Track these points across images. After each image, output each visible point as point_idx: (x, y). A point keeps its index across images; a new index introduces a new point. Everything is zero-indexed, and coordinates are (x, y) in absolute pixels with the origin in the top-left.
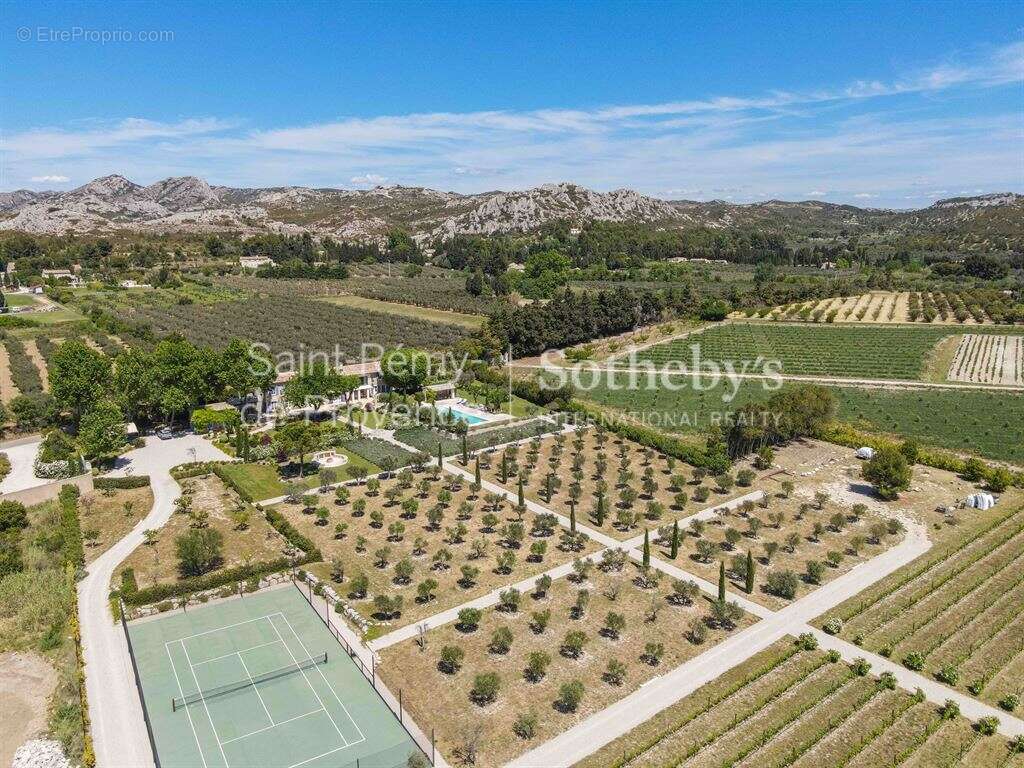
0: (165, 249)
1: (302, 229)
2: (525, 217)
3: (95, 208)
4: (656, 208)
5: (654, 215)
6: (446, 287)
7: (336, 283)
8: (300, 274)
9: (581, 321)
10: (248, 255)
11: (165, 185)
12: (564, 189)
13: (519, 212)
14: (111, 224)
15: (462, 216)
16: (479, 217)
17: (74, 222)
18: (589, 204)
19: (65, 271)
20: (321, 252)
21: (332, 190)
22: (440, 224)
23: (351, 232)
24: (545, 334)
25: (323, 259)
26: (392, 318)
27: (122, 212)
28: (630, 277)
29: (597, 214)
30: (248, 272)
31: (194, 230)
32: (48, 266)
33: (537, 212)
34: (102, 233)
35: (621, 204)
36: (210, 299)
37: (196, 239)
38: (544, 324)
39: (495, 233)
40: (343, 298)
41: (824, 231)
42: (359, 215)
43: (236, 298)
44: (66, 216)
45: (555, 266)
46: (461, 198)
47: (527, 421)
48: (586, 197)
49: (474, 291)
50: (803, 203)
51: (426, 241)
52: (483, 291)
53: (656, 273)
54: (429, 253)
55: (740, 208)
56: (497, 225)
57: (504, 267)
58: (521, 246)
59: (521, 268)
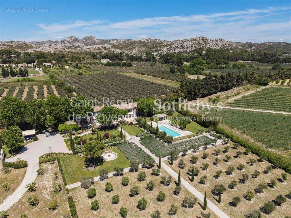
0: (80, 57)
1: (120, 51)
2: (188, 47)
3: (66, 45)
4: (230, 44)
5: (230, 47)
6: (163, 70)
7: (128, 68)
8: (118, 65)
9: (214, 86)
10: (103, 59)
11: (85, 38)
12: (201, 38)
13: (186, 46)
14: (66, 49)
15: (168, 47)
16: (174, 47)
17: (56, 49)
18: (208, 43)
19: (49, 63)
20: (125, 58)
21: (130, 40)
22: (162, 49)
23: (135, 52)
24: (201, 91)
25: (126, 60)
26: (144, 81)
27: (73, 46)
28: (225, 68)
29: (211, 47)
30: (102, 64)
31: (89, 51)
32: (45, 62)
33: (192, 46)
34: (63, 52)
35: (219, 43)
36: (89, 73)
37: (90, 54)
38: (201, 87)
39: (178, 52)
40: (129, 73)
41: (287, 52)
42: (137, 47)
43: (96, 73)
44: (54, 47)
45: (200, 64)
46: (168, 42)
47: (199, 136)
48: (208, 41)
49: (172, 72)
50: (279, 43)
51: (157, 55)
52: (176, 72)
53: (235, 66)
54: (158, 58)
55: (257, 44)
56: (179, 50)
57: (182, 63)
58: (187, 57)
59: (188, 64)
